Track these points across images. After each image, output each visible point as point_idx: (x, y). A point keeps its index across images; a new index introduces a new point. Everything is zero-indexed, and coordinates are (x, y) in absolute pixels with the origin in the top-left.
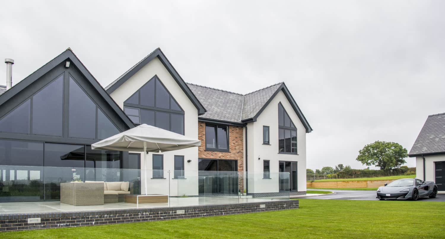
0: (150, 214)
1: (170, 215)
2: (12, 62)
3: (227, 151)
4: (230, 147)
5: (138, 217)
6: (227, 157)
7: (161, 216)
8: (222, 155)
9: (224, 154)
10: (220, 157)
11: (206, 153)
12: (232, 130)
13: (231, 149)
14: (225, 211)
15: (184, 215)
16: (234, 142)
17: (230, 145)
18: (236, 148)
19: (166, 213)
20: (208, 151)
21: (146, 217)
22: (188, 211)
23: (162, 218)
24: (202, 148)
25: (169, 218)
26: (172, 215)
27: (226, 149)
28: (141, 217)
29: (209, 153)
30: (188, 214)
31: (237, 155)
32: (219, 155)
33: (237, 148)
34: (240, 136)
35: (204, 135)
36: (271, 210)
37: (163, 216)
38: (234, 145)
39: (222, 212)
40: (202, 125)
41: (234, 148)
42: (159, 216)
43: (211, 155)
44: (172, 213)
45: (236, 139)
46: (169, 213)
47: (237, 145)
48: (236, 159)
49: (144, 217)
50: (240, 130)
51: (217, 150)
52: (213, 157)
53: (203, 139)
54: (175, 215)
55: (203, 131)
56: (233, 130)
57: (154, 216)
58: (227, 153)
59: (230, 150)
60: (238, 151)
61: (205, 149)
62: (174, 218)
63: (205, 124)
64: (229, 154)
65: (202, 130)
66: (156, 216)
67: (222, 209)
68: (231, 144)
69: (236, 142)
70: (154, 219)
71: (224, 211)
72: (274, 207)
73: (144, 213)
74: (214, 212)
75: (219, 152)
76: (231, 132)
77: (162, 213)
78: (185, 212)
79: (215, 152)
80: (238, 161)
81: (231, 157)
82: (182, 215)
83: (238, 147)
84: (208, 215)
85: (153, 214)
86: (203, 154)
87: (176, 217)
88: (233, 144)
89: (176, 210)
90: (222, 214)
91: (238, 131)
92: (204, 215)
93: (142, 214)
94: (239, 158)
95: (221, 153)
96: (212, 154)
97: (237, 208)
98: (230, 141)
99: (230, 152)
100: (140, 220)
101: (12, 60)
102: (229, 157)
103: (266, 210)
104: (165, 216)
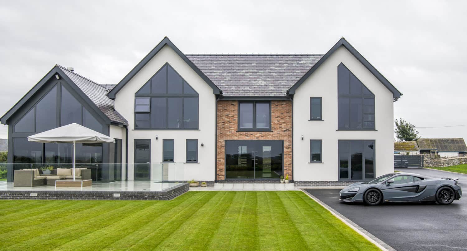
0: (10, 195)
1: (25, 197)
2: (71, 69)
3: (269, 130)
4: (272, 126)
5: (1, 197)
6: (268, 137)
7: (18, 197)
8: (260, 135)
9: (263, 134)
10: (258, 138)
11: (238, 134)
12: (275, 105)
13: (273, 127)
14: (75, 197)
15: (36, 197)
16: (279, 119)
17: (272, 124)
18: (281, 126)
19: (22, 195)
20: (241, 132)
21: (7, 197)
22: (40, 195)
23: (19, 198)
24: (233, 128)
25: (25, 199)
26: (27, 197)
27: (268, 127)
28: (3, 197)
29: (242, 134)
30: (40, 197)
31: (284, 134)
32: (256, 136)
33: (283, 126)
34: (287, 111)
35: (236, 114)
36: (128, 199)
37: (20, 197)
38: (278, 122)
39: (72, 197)
40: (233, 103)
41: (279, 126)
42: (16, 197)
43: (246, 136)
44: (27, 195)
45: (282, 115)
46: (25, 195)
47: (283, 122)
48: (282, 138)
49: (5, 197)
50: (287, 104)
51: (255, 129)
52: (248, 138)
53: (235, 119)
54: (29, 197)
55: (235, 110)
56: (277, 106)
57: (12, 197)
58: (268, 133)
59: (273, 129)
60: (285, 129)
61: (237, 130)
62: (28, 199)
63: (237, 103)
64: (271, 133)
65: (233, 109)
66: (14, 197)
67: (71, 195)
68: (275, 122)
69: (282, 119)
70: (13, 199)
71: (73, 197)
72: (132, 197)
73: (6, 194)
74: (64, 197)
75: (257, 132)
76: (273, 108)
77: (19, 195)
78: (38, 195)
79: (251, 132)
80: (285, 142)
81: (274, 137)
82: (34, 197)
83: (285, 125)
84: (58, 199)
85: (12, 195)
86: (235, 136)
87: (30, 198)
88: (276, 122)
89: (30, 193)
90: (72, 199)
91: (283, 106)
92: (54, 199)
93: (4, 195)
94: (285, 138)
95: (259, 132)
96: (246, 134)
97: (87, 195)
98: (272, 118)
99: (272, 132)
100: (2, 199)
101: (71, 68)
102: (271, 137)
103: (122, 199)
104: (22, 197)
